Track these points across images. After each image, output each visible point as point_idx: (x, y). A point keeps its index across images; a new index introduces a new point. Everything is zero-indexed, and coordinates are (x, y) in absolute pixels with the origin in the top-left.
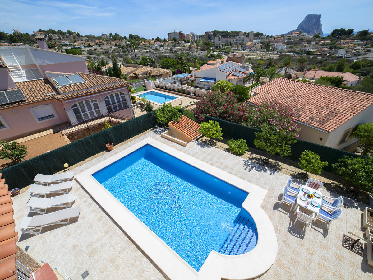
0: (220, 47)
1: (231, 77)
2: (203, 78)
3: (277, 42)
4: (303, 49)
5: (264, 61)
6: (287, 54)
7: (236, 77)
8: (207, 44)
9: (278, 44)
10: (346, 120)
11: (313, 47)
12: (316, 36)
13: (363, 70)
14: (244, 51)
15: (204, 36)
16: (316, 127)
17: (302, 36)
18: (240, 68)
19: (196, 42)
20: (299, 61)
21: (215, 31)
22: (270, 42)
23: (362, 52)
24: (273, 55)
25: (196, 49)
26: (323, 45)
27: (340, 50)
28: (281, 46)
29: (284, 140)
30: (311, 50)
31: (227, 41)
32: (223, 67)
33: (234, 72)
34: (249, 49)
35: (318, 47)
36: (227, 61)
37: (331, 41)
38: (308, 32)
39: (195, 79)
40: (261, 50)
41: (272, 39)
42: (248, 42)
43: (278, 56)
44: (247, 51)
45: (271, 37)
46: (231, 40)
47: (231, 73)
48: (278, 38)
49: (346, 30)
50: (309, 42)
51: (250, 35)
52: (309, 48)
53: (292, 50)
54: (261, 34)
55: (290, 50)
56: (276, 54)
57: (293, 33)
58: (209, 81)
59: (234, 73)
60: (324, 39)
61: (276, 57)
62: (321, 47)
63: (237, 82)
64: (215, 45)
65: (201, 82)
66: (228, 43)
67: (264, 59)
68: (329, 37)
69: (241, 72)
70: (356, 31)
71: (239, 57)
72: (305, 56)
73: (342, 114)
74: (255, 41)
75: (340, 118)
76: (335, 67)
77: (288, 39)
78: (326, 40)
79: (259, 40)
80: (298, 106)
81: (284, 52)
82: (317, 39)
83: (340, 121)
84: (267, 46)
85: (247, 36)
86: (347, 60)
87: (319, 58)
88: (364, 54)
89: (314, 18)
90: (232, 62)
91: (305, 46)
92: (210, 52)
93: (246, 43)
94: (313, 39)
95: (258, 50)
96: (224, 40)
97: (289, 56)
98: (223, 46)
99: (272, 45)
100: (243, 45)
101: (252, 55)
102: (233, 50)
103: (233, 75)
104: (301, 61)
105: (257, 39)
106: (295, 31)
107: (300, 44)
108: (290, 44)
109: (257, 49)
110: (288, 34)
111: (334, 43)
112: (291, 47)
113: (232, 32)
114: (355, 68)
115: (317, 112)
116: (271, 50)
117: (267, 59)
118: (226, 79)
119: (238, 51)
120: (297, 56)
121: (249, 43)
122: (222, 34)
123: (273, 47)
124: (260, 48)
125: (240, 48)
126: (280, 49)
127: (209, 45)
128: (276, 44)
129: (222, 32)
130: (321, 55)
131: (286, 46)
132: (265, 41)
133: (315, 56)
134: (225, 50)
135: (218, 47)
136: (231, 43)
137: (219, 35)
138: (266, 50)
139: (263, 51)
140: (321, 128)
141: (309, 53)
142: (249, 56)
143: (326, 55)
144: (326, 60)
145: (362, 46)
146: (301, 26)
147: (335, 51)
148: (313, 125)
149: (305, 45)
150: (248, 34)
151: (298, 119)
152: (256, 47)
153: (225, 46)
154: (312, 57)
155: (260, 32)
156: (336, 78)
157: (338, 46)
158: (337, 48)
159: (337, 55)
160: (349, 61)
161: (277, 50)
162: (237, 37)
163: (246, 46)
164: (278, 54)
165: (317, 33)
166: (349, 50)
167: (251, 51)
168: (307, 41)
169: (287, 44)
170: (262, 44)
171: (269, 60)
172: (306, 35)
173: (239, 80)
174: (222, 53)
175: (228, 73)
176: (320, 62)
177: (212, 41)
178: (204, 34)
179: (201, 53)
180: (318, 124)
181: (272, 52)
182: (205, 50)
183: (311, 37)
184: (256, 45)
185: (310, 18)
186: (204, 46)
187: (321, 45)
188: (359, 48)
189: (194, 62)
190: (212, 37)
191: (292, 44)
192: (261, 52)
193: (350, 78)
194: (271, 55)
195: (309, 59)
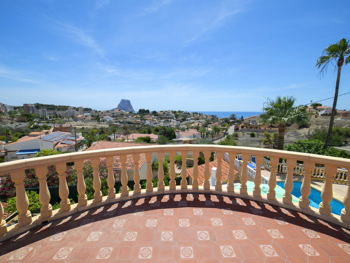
0: (46, 119)
1: (59, 145)
2: (20, 151)
3: (105, 116)
4: (125, 120)
5: (97, 129)
6: (114, 123)
7: (65, 145)
8: (28, 116)
9: (106, 117)
10: (145, 161)
11: (131, 119)
12: (131, 113)
13: (160, 132)
14: (76, 122)
15: (23, 107)
16: (130, 170)
17: (121, 112)
18: (70, 136)
19: (10, 113)
20: (124, 128)
21: (37, 104)
22: (99, 116)
23: (157, 122)
24: (104, 125)
25: (10, 121)
26: (136, 118)
27: (147, 121)
28: (109, 118)
29: (105, 185)
30: (130, 121)
31: (55, 113)
32: (47, 137)
33: (63, 140)
34: (81, 120)
35: (134, 119)
36: (53, 131)
37: (140, 115)
38: (126, 110)
39: (7, 154)
40: (93, 121)
41: (100, 113)
42: (78, 115)
43: (108, 125)
44: (79, 122)
45: (99, 111)
46: (59, 113)
47: (59, 142)
48: (104, 112)
49: (146, 110)
50: (127, 116)
51: (79, 109)
52: (129, 120)
53: (118, 121)
54: (91, 109)
55: (116, 121)
56: (106, 124)
57: (115, 110)
58: (31, 153)
59: (63, 142)
60: (135, 114)
61: (107, 126)
62: (136, 119)
63: (68, 149)
64: (41, 117)
65: (18, 156)
66: (56, 115)
67: (97, 128)
68: (138, 114)
69: (71, 140)
70: (151, 111)
71: (67, 128)
72: (127, 125)
73: (142, 158)
74: (85, 114)
75: (141, 161)
76: (147, 131)
77: (112, 113)
78: (137, 115)
79: (89, 114)
80: (117, 159)
81: (112, 123)
82: (132, 114)
83: (142, 162)
84: (97, 118)
85: (77, 110)
86: (152, 126)
87: (137, 126)
88: (159, 123)
89: (126, 102)
90: (60, 132)
91: (126, 119)
92: (33, 123)
93: (77, 116)
94: (129, 114)
95: (90, 121)
96: (52, 112)
97: (116, 125)
98: (50, 118)
99: (101, 118)
100: (74, 117)
101: (85, 125)
102: (64, 121)
103: (62, 143)
104: (125, 128)
105: (87, 113)
106: (116, 108)
107: (122, 117)
108: (115, 117)
109: (88, 120)
110: (112, 110)
111: (142, 117)
112: (116, 119)
113: (60, 106)
114: (157, 131)
115: (129, 160)
116: (102, 121)
117: (100, 128)
118: (54, 148)
119: (69, 122)
120: (122, 125)
121: (80, 116)
122: (48, 107)
123: (102, 119)
124: (91, 120)
125: (71, 119)
126: (108, 120)
127: (32, 117)
128: (104, 117)
129: (48, 106)
130: (137, 124)
131: (112, 118)
132: (95, 114)
133: (134, 125)
134: (54, 122)
135: (45, 119)
136: (60, 115)
137: (44, 108)
138: (97, 121)
139: (95, 122)
140: (132, 169)
141: (129, 123)
142: (82, 126)
143: (140, 124)
144: (141, 127)
145: (156, 119)
146: (120, 106)
147: (144, 122)
148: (127, 169)
149: (125, 117)
150: (78, 108)
151: (118, 168)
152: (87, 119)
153: (54, 117)
154: (132, 125)
155: (89, 108)
156: (147, 138)
157: (145, 118)
158: (145, 120)
159: (146, 124)
160: (153, 127)
161: (106, 121)
162: (67, 111)
163: (77, 118)
164: (108, 124)
165: (131, 111)
166: (151, 121)
167: (83, 122)
168: (126, 115)
169: (113, 117)
170: (92, 116)
171: (101, 129)
172: (124, 111)
173: (69, 147)
174: (50, 124)
175: (55, 143)
176: (138, 129)
177: (36, 113)
178: (22, 105)
179: (18, 125)
180: (130, 168)
181: (103, 123)
182: (25, 122)
183: (128, 113)
184: (87, 117)
185: (123, 101)
186: (23, 118)
187: (135, 118)
188: (155, 120)
189: (7, 135)
190: (35, 109)
191: (117, 117)
192: (93, 123)
193: (154, 137)
194: (102, 125)
195: (131, 126)
